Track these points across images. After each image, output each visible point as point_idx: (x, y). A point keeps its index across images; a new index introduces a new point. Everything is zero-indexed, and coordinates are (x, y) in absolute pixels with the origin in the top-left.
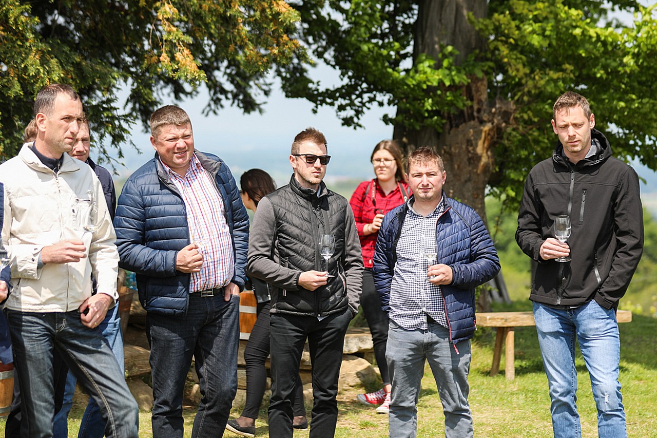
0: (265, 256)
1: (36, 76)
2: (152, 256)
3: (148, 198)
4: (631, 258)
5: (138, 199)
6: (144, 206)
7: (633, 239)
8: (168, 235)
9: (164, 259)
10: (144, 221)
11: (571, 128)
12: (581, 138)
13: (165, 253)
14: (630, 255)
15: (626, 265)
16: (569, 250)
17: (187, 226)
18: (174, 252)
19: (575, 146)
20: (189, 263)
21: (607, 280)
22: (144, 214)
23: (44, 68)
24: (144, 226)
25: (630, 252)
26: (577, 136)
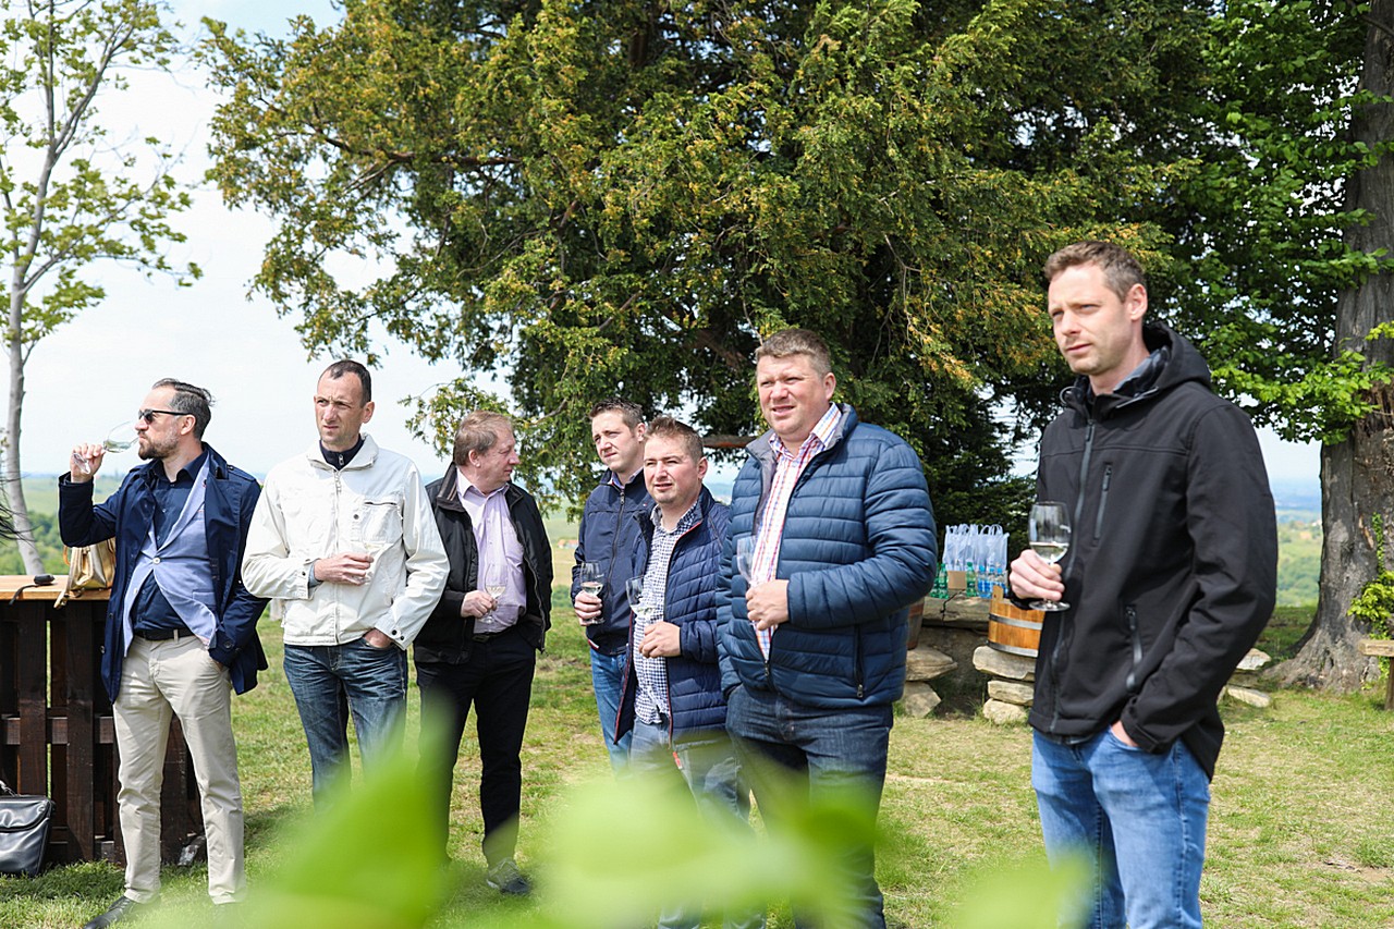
4: (1214, 627)
7: (1227, 580)
11: (1068, 314)
12: (1093, 338)
14: (1216, 621)
15: (1200, 645)
16: (1061, 586)
19: (1080, 356)
21: (1154, 676)
25: (1215, 613)
26: (1084, 334)
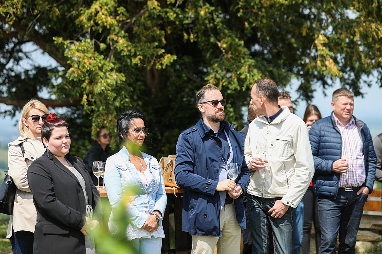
0: (378, 168)
1: (246, 78)
2: (321, 162)
3: (323, 133)
5: (318, 132)
6: (320, 136)
8: (330, 153)
9: (327, 165)
10: (319, 144)
13: (327, 161)
17: (341, 150)
18: (332, 161)
20: (339, 167)
22: (320, 140)
23: (250, 74)
24: (319, 147)
